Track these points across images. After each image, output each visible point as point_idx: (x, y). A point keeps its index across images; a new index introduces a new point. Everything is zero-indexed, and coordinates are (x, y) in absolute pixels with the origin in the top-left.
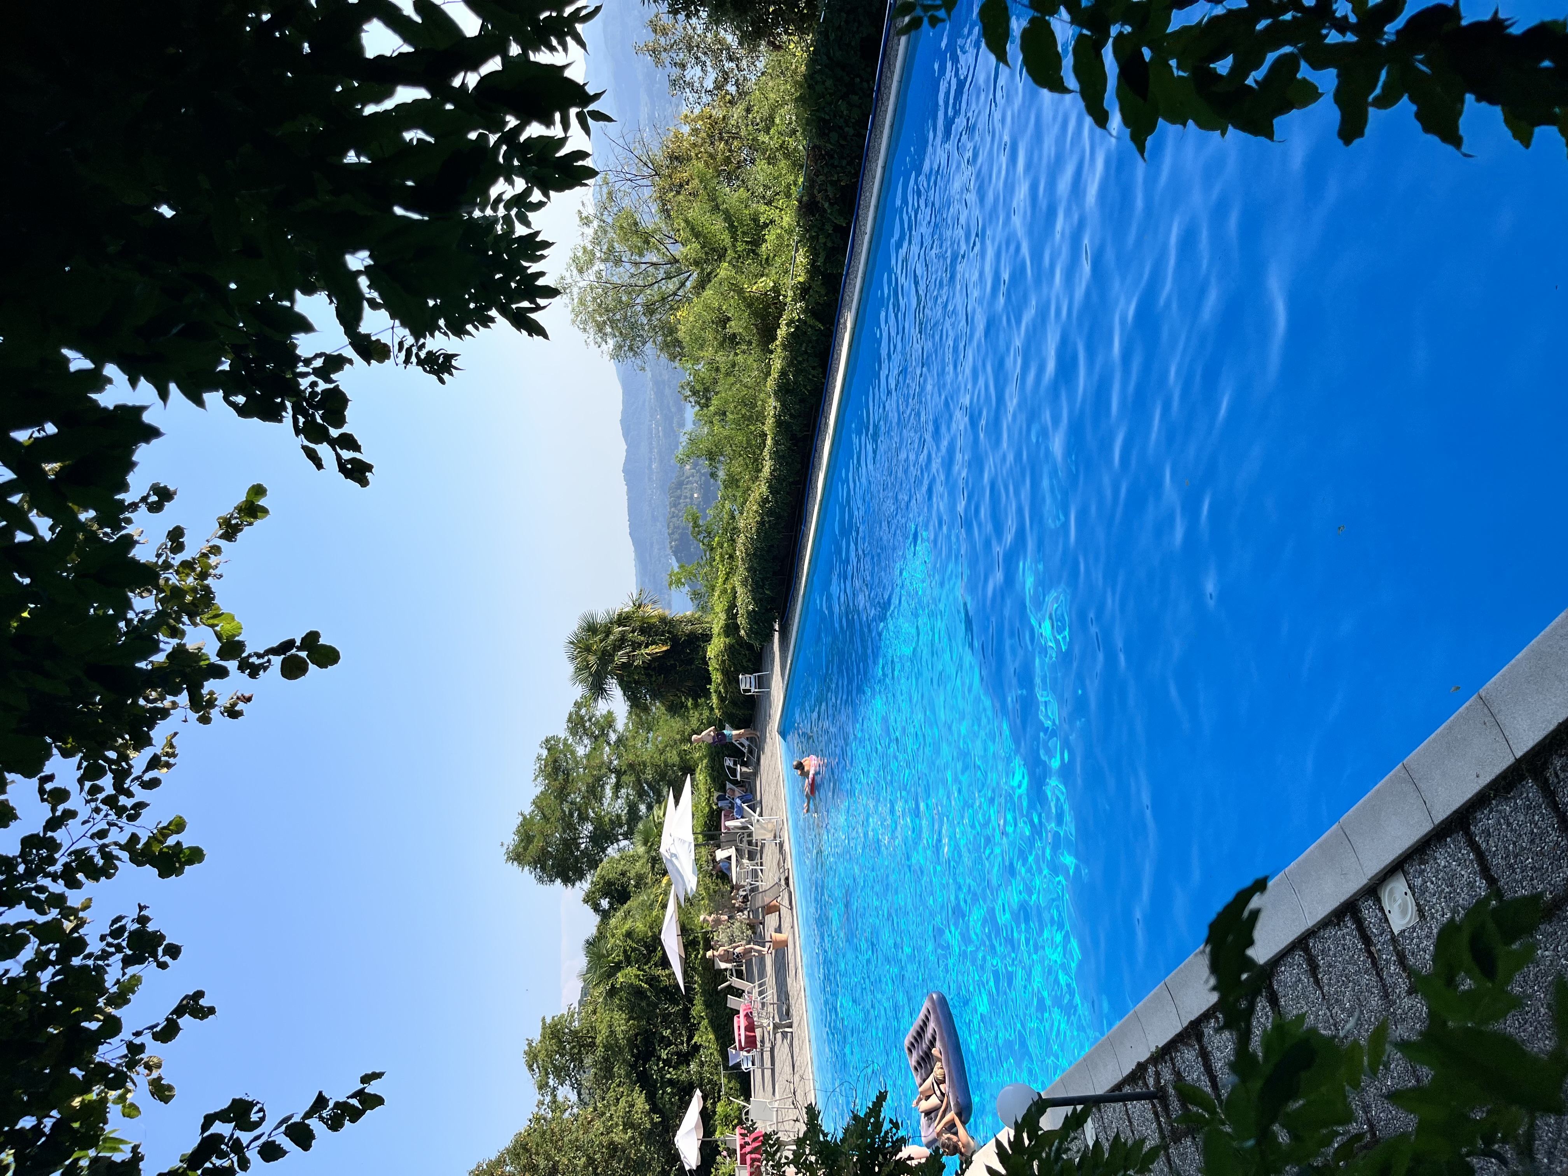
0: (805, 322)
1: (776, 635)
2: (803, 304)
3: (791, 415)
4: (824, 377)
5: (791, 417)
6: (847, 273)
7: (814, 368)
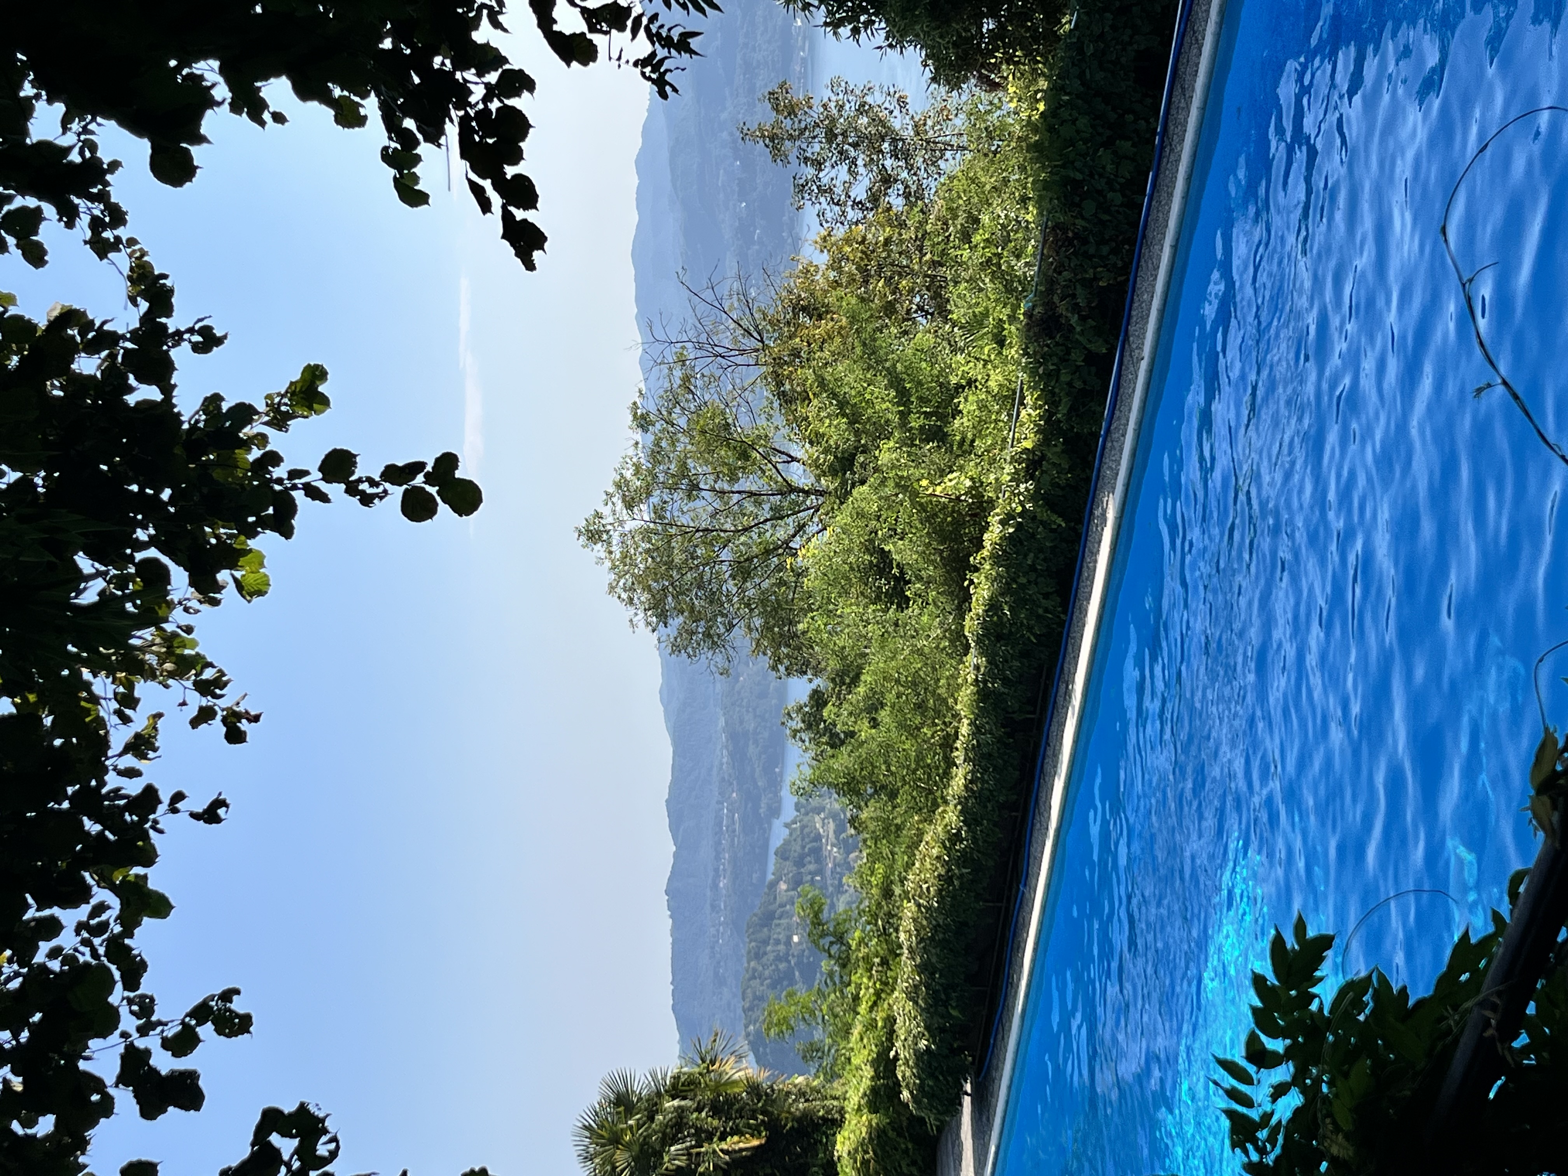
0: (1034, 518)
1: (967, 1101)
2: (1030, 485)
3: (1005, 681)
4: (1065, 612)
5: (1003, 685)
6: (1108, 431)
7: (1046, 596)
